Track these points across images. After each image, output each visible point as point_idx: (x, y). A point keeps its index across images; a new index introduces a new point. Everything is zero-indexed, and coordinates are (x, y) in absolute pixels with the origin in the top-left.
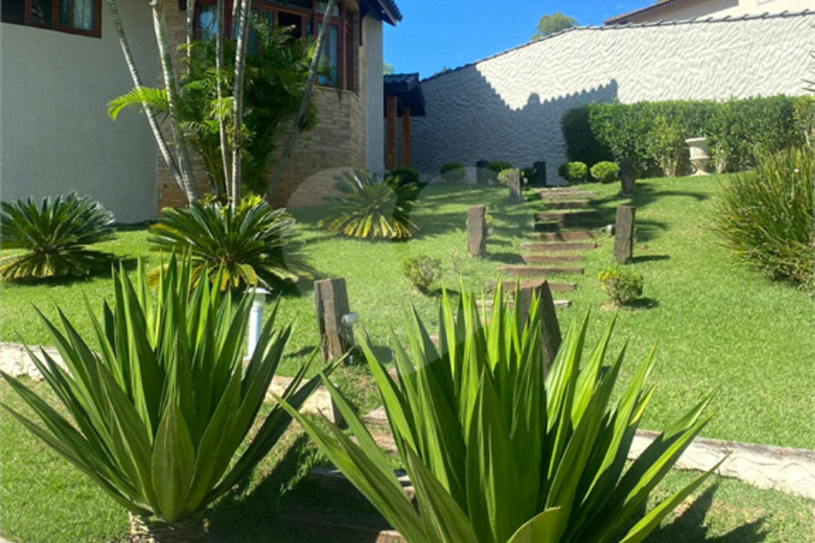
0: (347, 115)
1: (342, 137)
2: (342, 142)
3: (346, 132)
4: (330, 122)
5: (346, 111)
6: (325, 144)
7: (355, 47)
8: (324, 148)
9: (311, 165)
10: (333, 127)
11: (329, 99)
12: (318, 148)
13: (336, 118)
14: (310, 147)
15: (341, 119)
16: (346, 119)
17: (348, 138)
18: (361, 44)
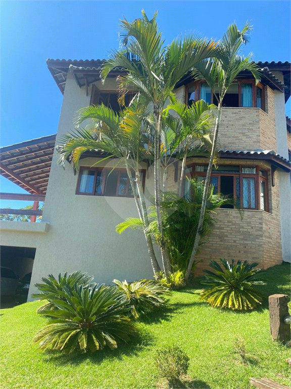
0: (261, 224)
1: (257, 235)
2: (258, 239)
3: (260, 233)
4: (250, 227)
5: (260, 221)
6: (246, 240)
7: (269, 188)
8: (246, 242)
9: (238, 252)
10: (252, 230)
11: (248, 215)
12: (242, 242)
13: (254, 226)
14: (237, 242)
15: (257, 226)
16: (260, 226)
17: (261, 236)
18: (273, 186)
